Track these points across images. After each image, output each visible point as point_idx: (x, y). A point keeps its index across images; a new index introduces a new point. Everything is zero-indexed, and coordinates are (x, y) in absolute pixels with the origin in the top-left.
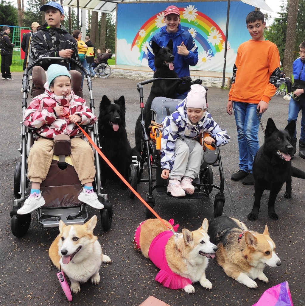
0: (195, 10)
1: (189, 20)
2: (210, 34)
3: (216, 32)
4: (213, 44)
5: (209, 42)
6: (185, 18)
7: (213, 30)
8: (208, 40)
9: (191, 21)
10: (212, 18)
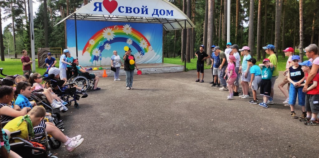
0: (130, 28)
1: (127, 34)
2: (141, 42)
3: (144, 41)
4: (143, 48)
5: (141, 47)
6: (124, 32)
7: (142, 39)
8: (140, 45)
9: (128, 34)
10: (141, 33)
